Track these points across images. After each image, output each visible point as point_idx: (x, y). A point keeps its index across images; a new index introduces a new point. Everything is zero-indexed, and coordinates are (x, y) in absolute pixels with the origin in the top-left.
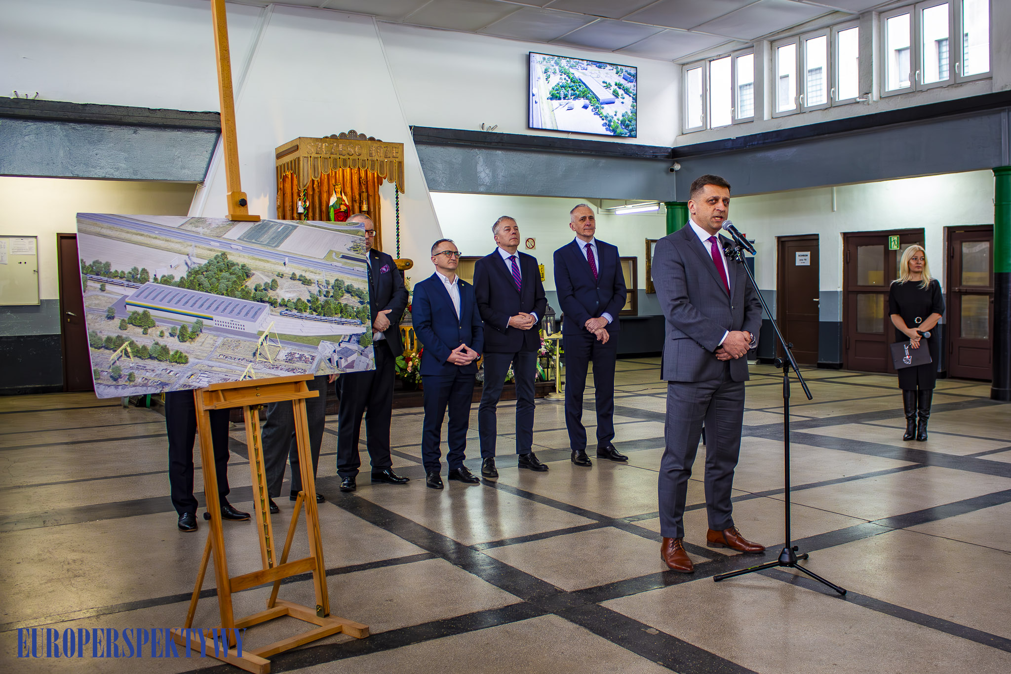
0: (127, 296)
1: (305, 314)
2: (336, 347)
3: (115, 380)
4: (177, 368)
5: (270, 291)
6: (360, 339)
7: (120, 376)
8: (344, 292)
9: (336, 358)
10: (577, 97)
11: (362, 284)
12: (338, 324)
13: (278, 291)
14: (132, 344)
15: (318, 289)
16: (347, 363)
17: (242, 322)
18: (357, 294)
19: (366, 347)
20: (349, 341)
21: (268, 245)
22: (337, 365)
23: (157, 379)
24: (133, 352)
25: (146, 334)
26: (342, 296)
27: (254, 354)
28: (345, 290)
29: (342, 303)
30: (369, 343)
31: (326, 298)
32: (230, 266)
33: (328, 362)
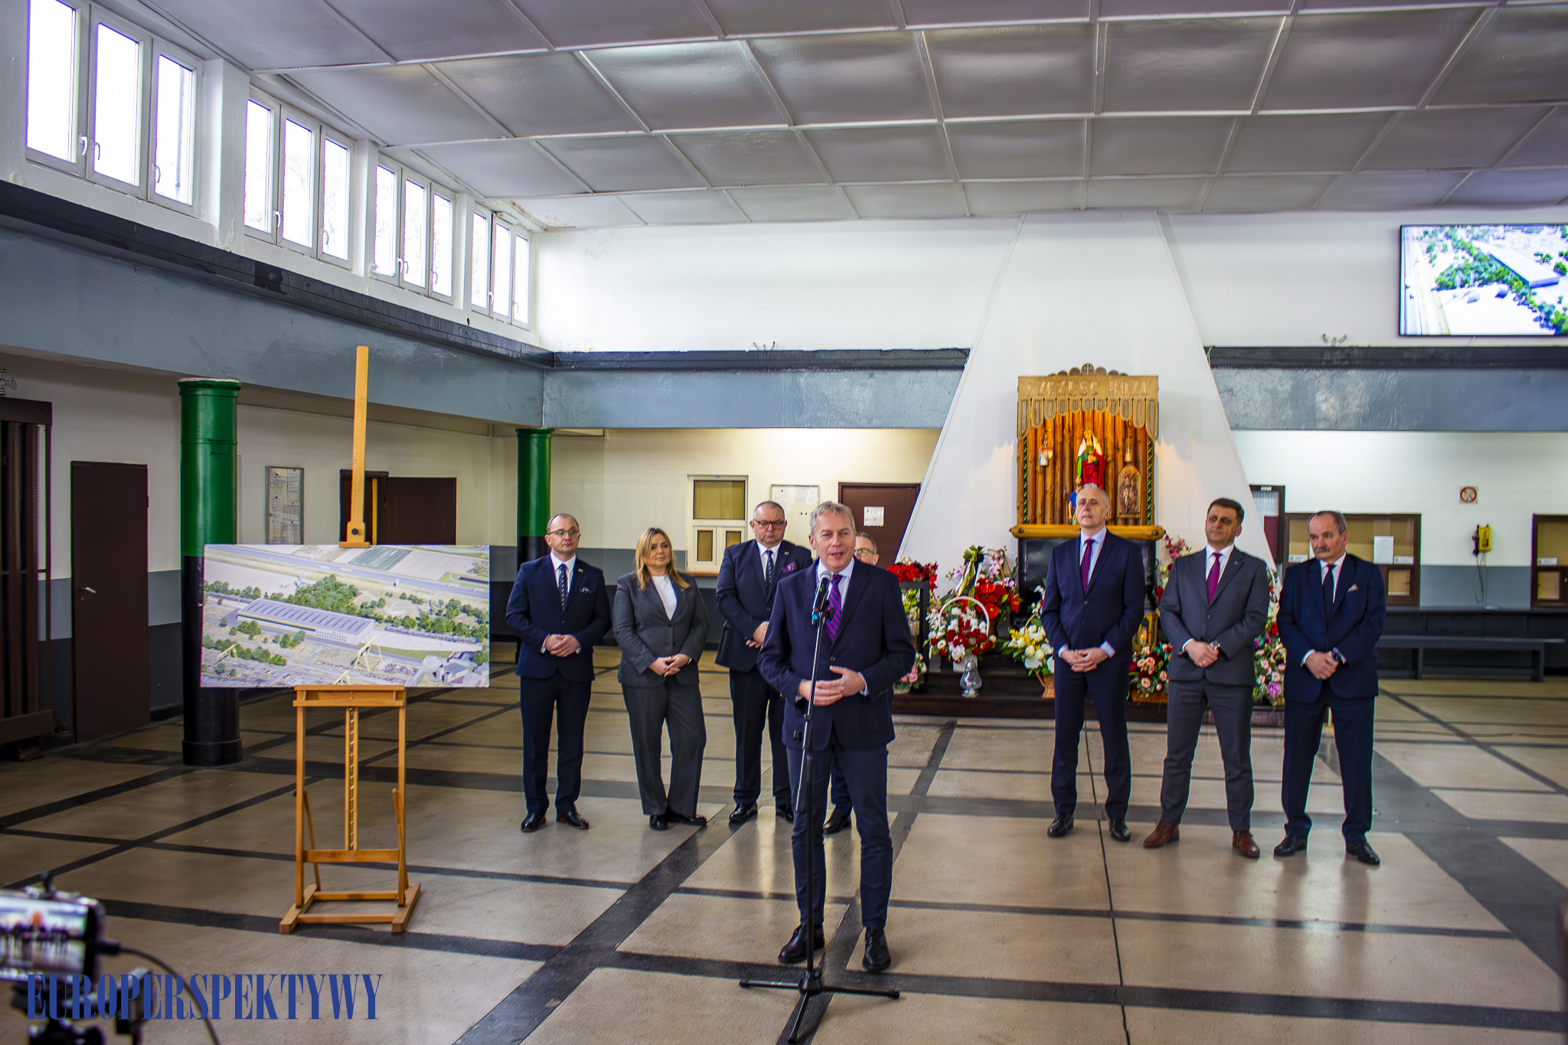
0: (238, 609)
1: (411, 630)
2: (444, 662)
3: (219, 673)
4: (275, 669)
5: (376, 608)
6: (473, 657)
7: (223, 671)
8: (459, 611)
9: (442, 672)
10: (1486, 282)
11: (483, 605)
12: (449, 640)
13: (385, 608)
14: (238, 647)
15: (429, 608)
16: (454, 678)
17: (343, 634)
18: (475, 614)
19: (480, 665)
20: (460, 657)
21: (378, 568)
22: (443, 679)
23: (255, 676)
24: (238, 653)
25: (252, 639)
26: (456, 615)
27: (353, 663)
28: (461, 610)
29: (456, 621)
30: (484, 661)
31: (437, 617)
32: (337, 586)
33: (433, 675)
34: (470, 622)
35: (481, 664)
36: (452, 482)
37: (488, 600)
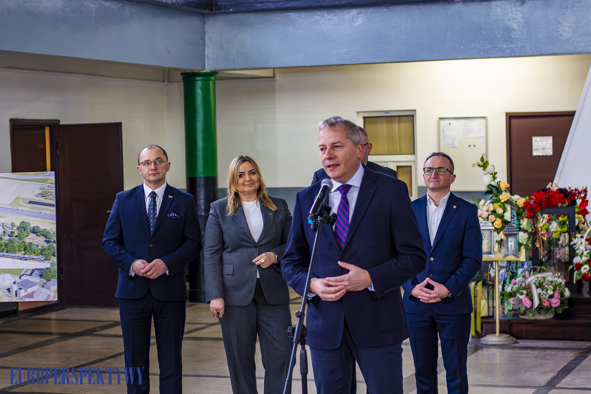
2: (16, 279)
6: (42, 273)
8: (29, 232)
9: (15, 288)
11: (49, 226)
12: (21, 259)
15: (3, 230)
16: (26, 294)
18: (43, 234)
20: (31, 275)
22: (16, 294)
26: (27, 236)
28: (30, 231)
29: (26, 241)
30: (53, 277)
31: (10, 238)
33: (6, 291)
34: (39, 241)
35: (50, 280)
36: (118, 127)
37: (55, 222)
